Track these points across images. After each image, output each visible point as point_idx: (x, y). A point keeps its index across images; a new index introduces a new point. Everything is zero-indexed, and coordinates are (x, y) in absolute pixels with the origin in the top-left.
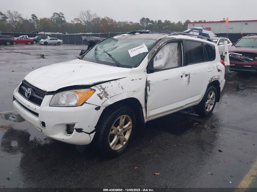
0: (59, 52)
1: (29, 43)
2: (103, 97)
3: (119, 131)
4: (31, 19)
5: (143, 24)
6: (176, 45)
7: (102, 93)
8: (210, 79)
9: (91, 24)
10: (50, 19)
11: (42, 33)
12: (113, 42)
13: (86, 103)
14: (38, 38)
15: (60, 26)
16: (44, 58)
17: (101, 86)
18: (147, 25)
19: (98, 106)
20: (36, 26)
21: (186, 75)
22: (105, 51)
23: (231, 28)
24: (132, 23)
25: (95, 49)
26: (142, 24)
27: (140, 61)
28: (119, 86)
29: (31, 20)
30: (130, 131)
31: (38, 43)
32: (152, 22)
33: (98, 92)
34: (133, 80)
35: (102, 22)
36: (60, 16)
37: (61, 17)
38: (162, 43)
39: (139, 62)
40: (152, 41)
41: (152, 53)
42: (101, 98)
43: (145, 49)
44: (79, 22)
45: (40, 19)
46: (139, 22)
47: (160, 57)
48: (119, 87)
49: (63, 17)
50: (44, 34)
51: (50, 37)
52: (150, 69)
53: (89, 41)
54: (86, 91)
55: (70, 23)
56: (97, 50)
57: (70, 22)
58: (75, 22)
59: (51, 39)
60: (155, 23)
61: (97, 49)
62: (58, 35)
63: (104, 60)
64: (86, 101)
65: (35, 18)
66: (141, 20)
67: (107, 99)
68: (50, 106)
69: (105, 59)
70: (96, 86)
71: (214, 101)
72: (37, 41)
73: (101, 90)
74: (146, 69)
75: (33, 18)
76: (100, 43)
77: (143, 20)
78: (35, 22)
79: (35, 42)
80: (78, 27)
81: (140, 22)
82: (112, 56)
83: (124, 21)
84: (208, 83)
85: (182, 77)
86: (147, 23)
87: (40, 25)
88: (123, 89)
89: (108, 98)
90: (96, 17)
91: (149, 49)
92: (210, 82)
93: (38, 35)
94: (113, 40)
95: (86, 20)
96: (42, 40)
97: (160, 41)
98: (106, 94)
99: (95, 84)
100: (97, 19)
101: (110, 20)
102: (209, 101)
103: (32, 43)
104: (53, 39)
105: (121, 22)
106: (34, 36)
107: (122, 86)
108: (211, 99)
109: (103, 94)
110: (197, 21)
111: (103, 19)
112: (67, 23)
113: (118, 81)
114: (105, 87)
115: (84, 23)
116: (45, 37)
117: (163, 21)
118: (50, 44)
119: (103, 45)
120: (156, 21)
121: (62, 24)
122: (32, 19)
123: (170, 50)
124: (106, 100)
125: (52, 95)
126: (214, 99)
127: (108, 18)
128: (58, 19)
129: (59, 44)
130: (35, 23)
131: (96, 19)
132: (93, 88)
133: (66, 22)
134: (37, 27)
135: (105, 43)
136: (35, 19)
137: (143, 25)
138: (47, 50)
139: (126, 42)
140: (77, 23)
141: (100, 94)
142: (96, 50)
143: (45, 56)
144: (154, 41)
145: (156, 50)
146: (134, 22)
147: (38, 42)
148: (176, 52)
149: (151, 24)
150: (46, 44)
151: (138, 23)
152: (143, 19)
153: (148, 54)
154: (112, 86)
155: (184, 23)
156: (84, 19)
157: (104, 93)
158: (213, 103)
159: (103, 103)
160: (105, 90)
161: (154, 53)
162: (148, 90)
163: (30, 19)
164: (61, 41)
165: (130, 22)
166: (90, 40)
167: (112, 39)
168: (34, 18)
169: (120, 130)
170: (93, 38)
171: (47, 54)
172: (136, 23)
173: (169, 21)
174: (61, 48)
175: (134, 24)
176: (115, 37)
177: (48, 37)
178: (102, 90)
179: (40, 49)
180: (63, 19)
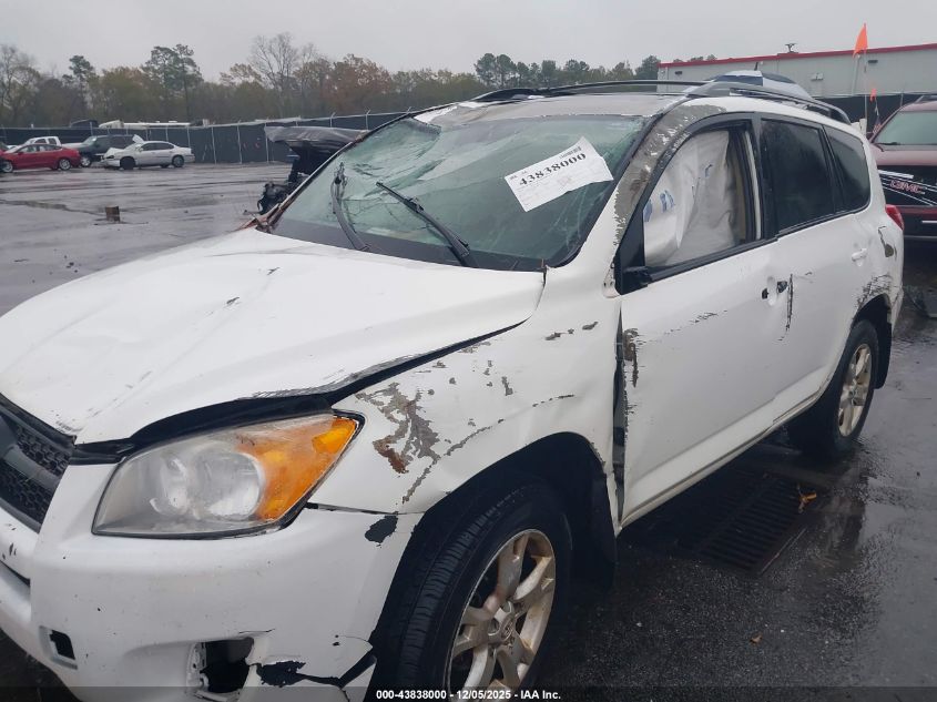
0: (180, 194)
1: (65, 164)
2: (409, 453)
3: (495, 622)
4: (70, 73)
5: (487, 78)
6: (720, 141)
7: (400, 434)
8: (861, 293)
9: (296, 86)
10: (142, 71)
11: (116, 124)
12: (414, 142)
13: (315, 506)
14: (96, 145)
15: (178, 94)
16: (117, 219)
17: (392, 390)
18: (503, 79)
19: (382, 517)
20: (88, 98)
21: (781, 287)
22: (385, 182)
23: (816, 80)
24: (448, 74)
25: (333, 178)
26: (483, 77)
27: (577, 226)
28: (488, 379)
29: (71, 77)
30: (547, 602)
31: (97, 164)
32: (522, 67)
33: (378, 427)
34: (558, 335)
35: (335, 75)
36: (178, 60)
37: (182, 61)
38: (672, 133)
39: (574, 236)
40: (618, 124)
41: (635, 186)
42: (399, 464)
43: (591, 169)
44: (251, 79)
45: (104, 71)
46: (473, 71)
47: (665, 205)
48: (490, 385)
49: (191, 63)
50: (119, 127)
51: (145, 140)
52: (632, 271)
53: (295, 144)
54: (305, 431)
55: (219, 83)
56: (345, 184)
57: (218, 81)
58: (238, 81)
59: (146, 148)
60: (533, 72)
61: (343, 177)
62: (172, 130)
63: (385, 232)
64: (309, 495)
65: (83, 69)
66: (479, 62)
67: (429, 460)
68: (97, 531)
69: (389, 227)
70: (368, 391)
71: (866, 385)
72: (93, 155)
73: (394, 414)
74: (612, 271)
75: (77, 71)
76: (355, 149)
77: (487, 62)
78: (84, 84)
79: (85, 161)
80: (248, 98)
81: (478, 70)
82: (427, 211)
83: (418, 69)
84: (854, 311)
85: (765, 294)
86: (503, 73)
87: (106, 94)
88: (509, 392)
89: (436, 458)
90: (312, 60)
91: (618, 165)
92: (860, 304)
93: (96, 133)
94: (414, 132)
95: (276, 70)
96: (112, 151)
97: (661, 125)
98: (424, 437)
99: (359, 384)
100: (321, 66)
101: (364, 67)
102: (852, 388)
103: (75, 162)
104: (155, 147)
105: (405, 71)
106: (80, 135)
107: (504, 380)
108: (857, 378)
109: (407, 435)
110: (685, 61)
111: (339, 65)
112: (208, 84)
113: (480, 349)
114: (418, 396)
115: (269, 81)
116: (123, 139)
117: (561, 65)
118: (144, 167)
119: (370, 158)
120: (534, 65)
121: (189, 88)
122: (75, 73)
123: (700, 168)
124: (427, 471)
125: (109, 468)
126: (869, 376)
127: (357, 60)
128: (172, 72)
129: (178, 162)
130: (86, 86)
131: (312, 66)
132: (348, 404)
133: (201, 80)
134: (94, 102)
135: (377, 145)
136: (84, 72)
137: (488, 81)
138: (133, 190)
139: (481, 139)
140: (245, 84)
141: (389, 440)
142: (337, 181)
143: (122, 215)
144: (635, 127)
145: (648, 169)
146: (455, 72)
147: (98, 159)
148: (723, 178)
149: (517, 75)
150: (128, 164)
151: (471, 76)
152: (488, 59)
153: (615, 192)
154: (452, 381)
155: (639, 70)
156: (271, 67)
157: (415, 429)
158: (864, 397)
159: (411, 492)
160: (417, 412)
161: (643, 187)
162: (629, 376)
163: (65, 76)
164: (186, 151)
165: (441, 73)
166: (299, 141)
167: (412, 126)
168: (80, 71)
169: (500, 615)
170: (314, 131)
171: (132, 206)
172: (463, 75)
173: (583, 64)
174: (189, 178)
175: (456, 78)
176: (425, 118)
177: (136, 138)
178: (401, 417)
179: (107, 185)
180: (190, 69)
